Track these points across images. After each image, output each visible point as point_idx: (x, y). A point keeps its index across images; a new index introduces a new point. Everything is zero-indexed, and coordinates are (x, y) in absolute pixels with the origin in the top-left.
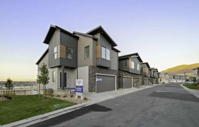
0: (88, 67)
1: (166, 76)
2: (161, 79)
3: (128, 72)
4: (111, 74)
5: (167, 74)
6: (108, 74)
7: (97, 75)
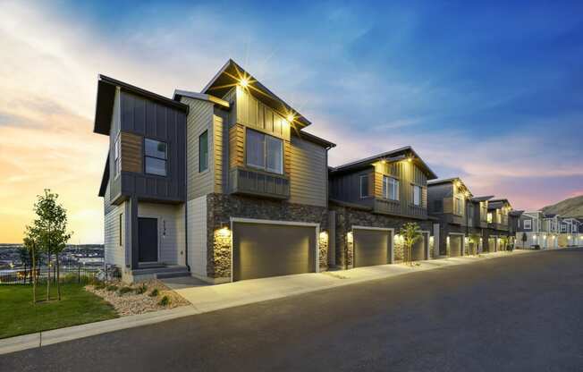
0: (204, 198)
1: (549, 222)
2: (527, 233)
3: (371, 212)
4: (294, 220)
5: (552, 216)
6: (283, 219)
7: (234, 223)
